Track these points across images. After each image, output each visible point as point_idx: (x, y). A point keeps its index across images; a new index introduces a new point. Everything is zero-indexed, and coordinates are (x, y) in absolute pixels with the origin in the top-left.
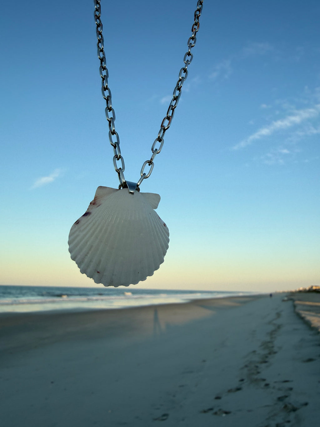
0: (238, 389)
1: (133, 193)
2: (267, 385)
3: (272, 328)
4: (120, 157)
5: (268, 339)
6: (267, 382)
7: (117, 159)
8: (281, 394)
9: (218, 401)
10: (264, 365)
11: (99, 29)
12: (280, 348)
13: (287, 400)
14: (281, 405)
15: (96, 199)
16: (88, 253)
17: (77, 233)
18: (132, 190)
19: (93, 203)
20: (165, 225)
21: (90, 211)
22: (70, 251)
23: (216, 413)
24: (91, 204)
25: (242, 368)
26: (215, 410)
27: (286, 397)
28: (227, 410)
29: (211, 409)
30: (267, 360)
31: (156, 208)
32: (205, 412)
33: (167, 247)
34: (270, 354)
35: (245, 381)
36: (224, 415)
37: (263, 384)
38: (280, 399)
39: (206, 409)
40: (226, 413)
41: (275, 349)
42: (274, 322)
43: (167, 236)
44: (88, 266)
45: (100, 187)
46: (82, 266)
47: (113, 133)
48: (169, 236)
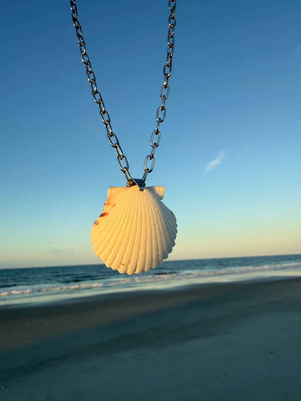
1: (143, 190)
4: (123, 156)
7: (120, 159)
11: (79, 30)
15: (109, 199)
17: (98, 232)
19: (107, 204)
20: (172, 212)
21: (106, 211)
31: (162, 199)
33: (176, 231)
47: (112, 135)
48: (176, 221)
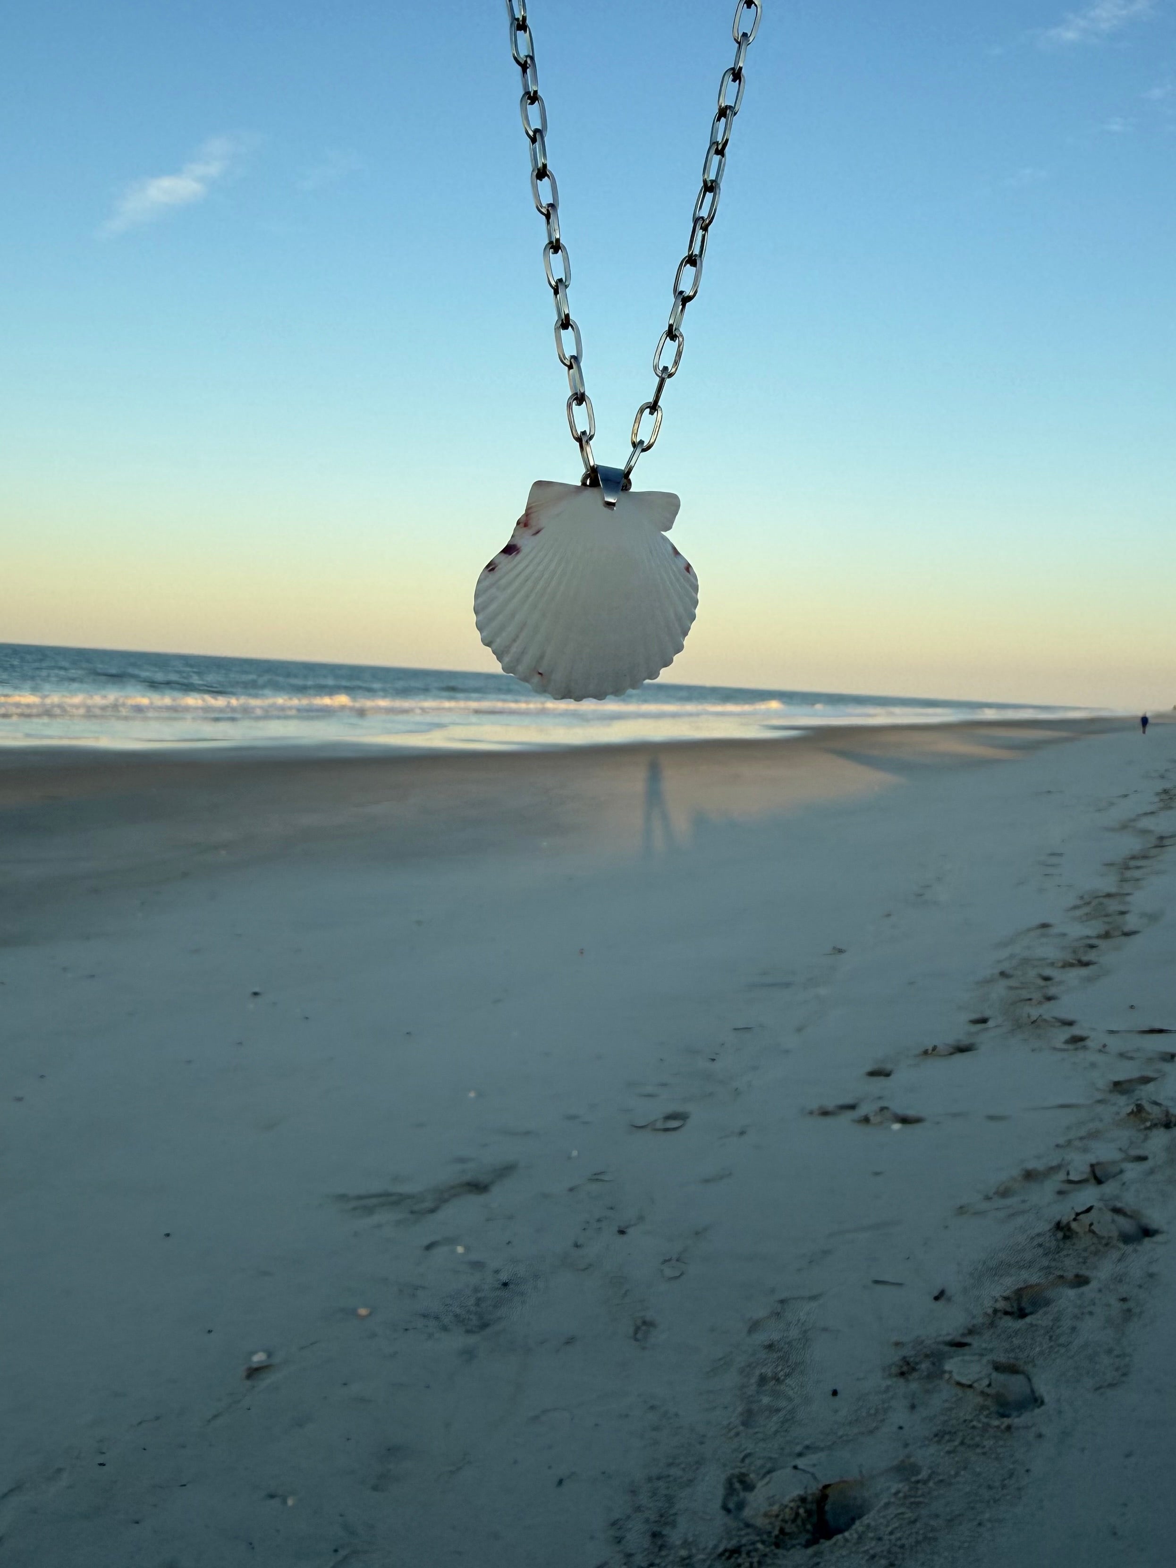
0: (962, 1049)
1: (613, 504)
2: (1077, 1040)
3: (1131, 844)
5: (1108, 884)
6: (1076, 1031)
7: (574, 403)
8: (1126, 1071)
9: (880, 1082)
10: (1075, 975)
12: (1153, 918)
13: (1146, 1092)
14: (1123, 1104)
15: (530, 511)
16: (517, 637)
17: (493, 590)
18: (610, 495)
19: (524, 523)
20: (688, 568)
21: (519, 543)
22: (480, 627)
23: (866, 1120)
24: (518, 523)
25: (989, 981)
26: (862, 1111)
27: (1146, 1080)
28: (911, 1113)
29: (852, 1107)
30: (1091, 956)
31: (668, 528)
32: (825, 1113)
34: (1107, 935)
35: (991, 1024)
36: (896, 1126)
37: (1063, 1034)
38: (1118, 1087)
39: (830, 1104)
40: (905, 1120)
41: (1132, 921)
42: (1146, 823)
43: (694, 594)
44: (518, 660)
45: (539, 484)
46: (507, 659)
47: (566, 323)
